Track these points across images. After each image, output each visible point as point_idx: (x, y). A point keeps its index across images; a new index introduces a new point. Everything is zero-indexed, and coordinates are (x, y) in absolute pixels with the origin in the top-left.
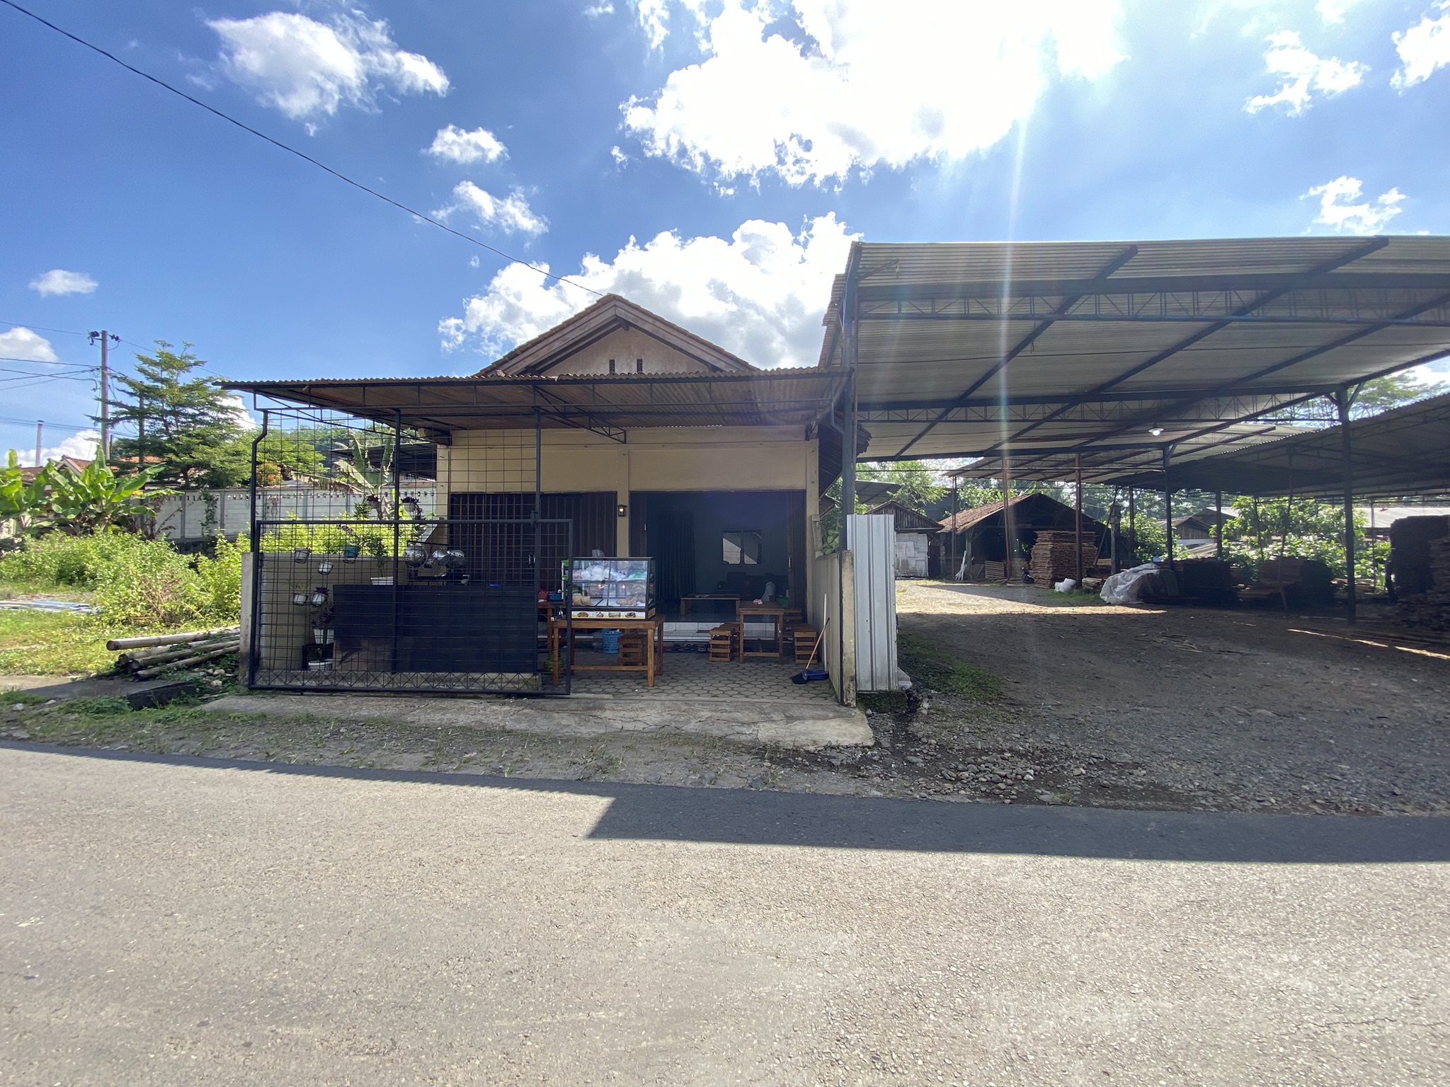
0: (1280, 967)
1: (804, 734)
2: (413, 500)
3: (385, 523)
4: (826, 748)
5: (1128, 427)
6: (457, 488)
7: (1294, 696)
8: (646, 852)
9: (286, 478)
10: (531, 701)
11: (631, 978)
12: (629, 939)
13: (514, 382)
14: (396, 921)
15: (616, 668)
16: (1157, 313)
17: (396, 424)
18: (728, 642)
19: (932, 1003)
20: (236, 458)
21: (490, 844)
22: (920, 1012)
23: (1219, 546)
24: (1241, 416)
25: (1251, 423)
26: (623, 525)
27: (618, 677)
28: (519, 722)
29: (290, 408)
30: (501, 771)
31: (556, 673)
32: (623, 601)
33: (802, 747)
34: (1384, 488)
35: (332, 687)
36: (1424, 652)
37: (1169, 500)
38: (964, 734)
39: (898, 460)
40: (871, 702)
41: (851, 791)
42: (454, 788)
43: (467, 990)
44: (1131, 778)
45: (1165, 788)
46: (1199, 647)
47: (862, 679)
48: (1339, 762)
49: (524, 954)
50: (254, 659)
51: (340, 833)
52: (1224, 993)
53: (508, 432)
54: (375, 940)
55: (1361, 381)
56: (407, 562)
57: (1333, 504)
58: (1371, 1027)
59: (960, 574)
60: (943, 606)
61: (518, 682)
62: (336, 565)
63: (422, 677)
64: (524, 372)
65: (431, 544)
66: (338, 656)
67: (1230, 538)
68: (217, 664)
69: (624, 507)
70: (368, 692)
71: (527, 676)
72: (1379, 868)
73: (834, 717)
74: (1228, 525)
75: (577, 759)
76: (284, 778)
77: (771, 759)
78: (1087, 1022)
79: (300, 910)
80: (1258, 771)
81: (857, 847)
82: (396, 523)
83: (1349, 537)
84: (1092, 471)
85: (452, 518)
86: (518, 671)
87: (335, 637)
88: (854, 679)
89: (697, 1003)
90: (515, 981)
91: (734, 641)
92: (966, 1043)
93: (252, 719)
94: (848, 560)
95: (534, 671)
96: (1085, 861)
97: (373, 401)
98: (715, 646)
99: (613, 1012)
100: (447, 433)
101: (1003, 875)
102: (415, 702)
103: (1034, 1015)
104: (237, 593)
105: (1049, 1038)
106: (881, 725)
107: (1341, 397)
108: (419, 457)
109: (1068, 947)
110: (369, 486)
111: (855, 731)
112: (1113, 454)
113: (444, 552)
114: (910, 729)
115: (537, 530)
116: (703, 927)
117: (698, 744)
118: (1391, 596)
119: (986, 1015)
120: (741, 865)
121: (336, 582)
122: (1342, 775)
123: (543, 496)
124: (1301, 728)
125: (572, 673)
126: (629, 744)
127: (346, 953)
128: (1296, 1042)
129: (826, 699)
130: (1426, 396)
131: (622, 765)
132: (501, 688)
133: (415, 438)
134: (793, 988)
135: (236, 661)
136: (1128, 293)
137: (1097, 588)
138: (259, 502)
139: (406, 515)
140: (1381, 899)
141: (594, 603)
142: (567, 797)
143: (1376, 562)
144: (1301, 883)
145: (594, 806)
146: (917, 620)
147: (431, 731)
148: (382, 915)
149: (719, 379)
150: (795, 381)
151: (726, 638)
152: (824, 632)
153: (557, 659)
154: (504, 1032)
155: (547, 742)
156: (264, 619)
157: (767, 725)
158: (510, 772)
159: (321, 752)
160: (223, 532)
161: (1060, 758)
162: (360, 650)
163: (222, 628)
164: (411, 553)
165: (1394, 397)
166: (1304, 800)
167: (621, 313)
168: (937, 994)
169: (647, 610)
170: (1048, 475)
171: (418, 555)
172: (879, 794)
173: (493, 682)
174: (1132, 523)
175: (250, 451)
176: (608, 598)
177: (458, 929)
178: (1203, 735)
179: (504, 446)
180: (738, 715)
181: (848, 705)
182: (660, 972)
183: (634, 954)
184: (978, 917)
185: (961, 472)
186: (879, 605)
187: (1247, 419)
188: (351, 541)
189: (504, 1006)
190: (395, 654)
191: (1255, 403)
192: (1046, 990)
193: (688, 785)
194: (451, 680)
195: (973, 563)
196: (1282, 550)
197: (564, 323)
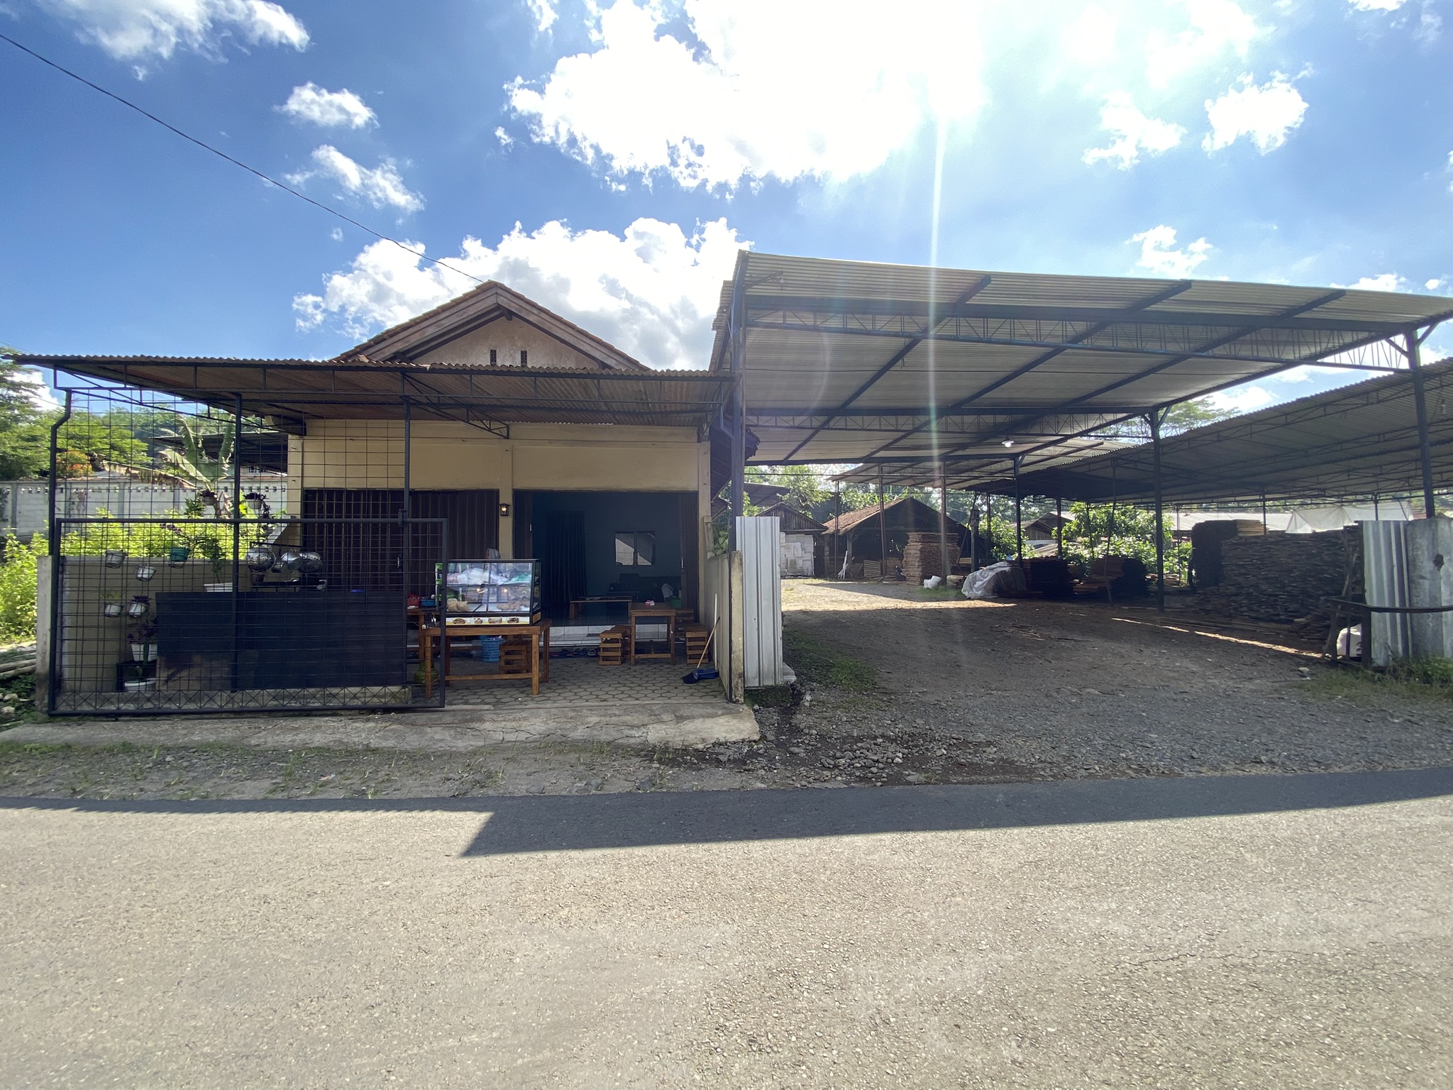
0: (1101, 914)
1: (693, 733)
2: (258, 496)
3: (224, 521)
4: (714, 745)
5: (986, 439)
6: (311, 483)
7: (1115, 676)
8: (526, 866)
9: (97, 469)
10: (400, 716)
11: (507, 996)
12: (505, 956)
13: (378, 369)
14: (236, 965)
15: (496, 677)
16: (1007, 337)
17: (236, 410)
18: (619, 645)
19: (805, 981)
20: (30, 444)
21: (350, 872)
22: (795, 991)
23: (1060, 546)
24: (1076, 432)
25: (1085, 438)
26: (506, 527)
27: (499, 686)
28: (385, 738)
29: (100, 388)
30: (364, 793)
31: (429, 684)
32: (505, 606)
33: (690, 745)
34: (1185, 496)
35: (156, 710)
36: (1217, 636)
37: (1018, 504)
38: (842, 723)
39: (786, 465)
40: (757, 697)
41: (737, 785)
42: (308, 815)
43: (321, 1032)
44: (985, 755)
45: (1012, 763)
46: (1042, 636)
47: (750, 675)
48: (1149, 731)
49: (388, 986)
50: (55, 681)
51: (166, 874)
52: (1056, 942)
53: (372, 423)
54: (210, 988)
55: (1168, 405)
56: (249, 566)
57: (1148, 510)
58: (1175, 963)
59: (842, 573)
60: (826, 603)
61: (384, 696)
62: (160, 570)
63: (269, 694)
64: (392, 359)
65: (281, 545)
66: (163, 674)
67: (1069, 539)
68: (8, 688)
69: (507, 506)
70: (202, 714)
71: (395, 689)
72: (1181, 822)
73: (723, 714)
74: (1066, 528)
75: (451, 775)
76: (93, 816)
77: (660, 761)
78: (942, 981)
79: (119, 963)
80: (1086, 743)
81: (740, 839)
82: (236, 521)
83: (1159, 538)
84: (956, 478)
85: (306, 517)
86: (385, 684)
87: (160, 652)
88: (742, 676)
89: (577, 1012)
90: (376, 1015)
91: (625, 644)
92: (835, 1015)
93: (53, 750)
94: (737, 560)
95: (403, 683)
96: (943, 834)
97: (207, 382)
98: (606, 650)
99: (487, 1032)
100: (299, 422)
101: (873, 853)
102: (260, 722)
103: (896, 980)
104: (33, 604)
105: (908, 1000)
106: (767, 719)
107: (1153, 416)
108: (265, 448)
109: (927, 913)
110: (204, 479)
111: (742, 726)
112: (973, 463)
113: (295, 554)
114: (794, 721)
115: (406, 530)
116: (585, 934)
117: (584, 750)
118: (1192, 589)
119: (854, 985)
120: (626, 868)
121: (159, 590)
122: (1152, 743)
123: (414, 493)
124: (1121, 704)
125: (447, 684)
126: (510, 756)
127: (177, 1006)
128: (1115, 981)
129: (715, 697)
130: (1221, 419)
131: (503, 778)
132: (365, 703)
133: (259, 426)
134: (675, 984)
135: (32, 684)
136: (983, 317)
137: (959, 584)
138: (60, 497)
139: (249, 511)
140: (1182, 849)
141: (472, 608)
142: (439, 815)
143: (1181, 560)
144: (1119, 839)
145: (471, 822)
146: (803, 617)
147: (280, 754)
148: (219, 961)
149: (608, 377)
150: (685, 384)
151: (616, 641)
152: (715, 631)
153: (429, 669)
154: (364, 1071)
155: (416, 759)
156: (67, 633)
157: (657, 726)
158: (375, 793)
159: (141, 784)
160: (15, 532)
161: (925, 741)
162: (190, 667)
163: (14, 646)
164: (255, 556)
165: (1196, 418)
166: (1122, 766)
167: (503, 301)
168: (811, 972)
169: (531, 614)
170: (918, 481)
171: (263, 558)
172: (763, 786)
173: (355, 697)
174: (989, 526)
175: (48, 435)
176: (488, 603)
177: (310, 968)
178: (1044, 713)
179: (367, 438)
180: (628, 718)
181: (738, 701)
182: (538, 986)
183: (510, 971)
184: (849, 895)
185: (843, 477)
186: (766, 603)
187: (1081, 434)
188: (180, 543)
189: (364, 1044)
190: (235, 669)
191: (1086, 421)
192: (907, 955)
193: (574, 793)
194: (304, 697)
195: (854, 562)
196: (1108, 550)
197: (439, 308)
